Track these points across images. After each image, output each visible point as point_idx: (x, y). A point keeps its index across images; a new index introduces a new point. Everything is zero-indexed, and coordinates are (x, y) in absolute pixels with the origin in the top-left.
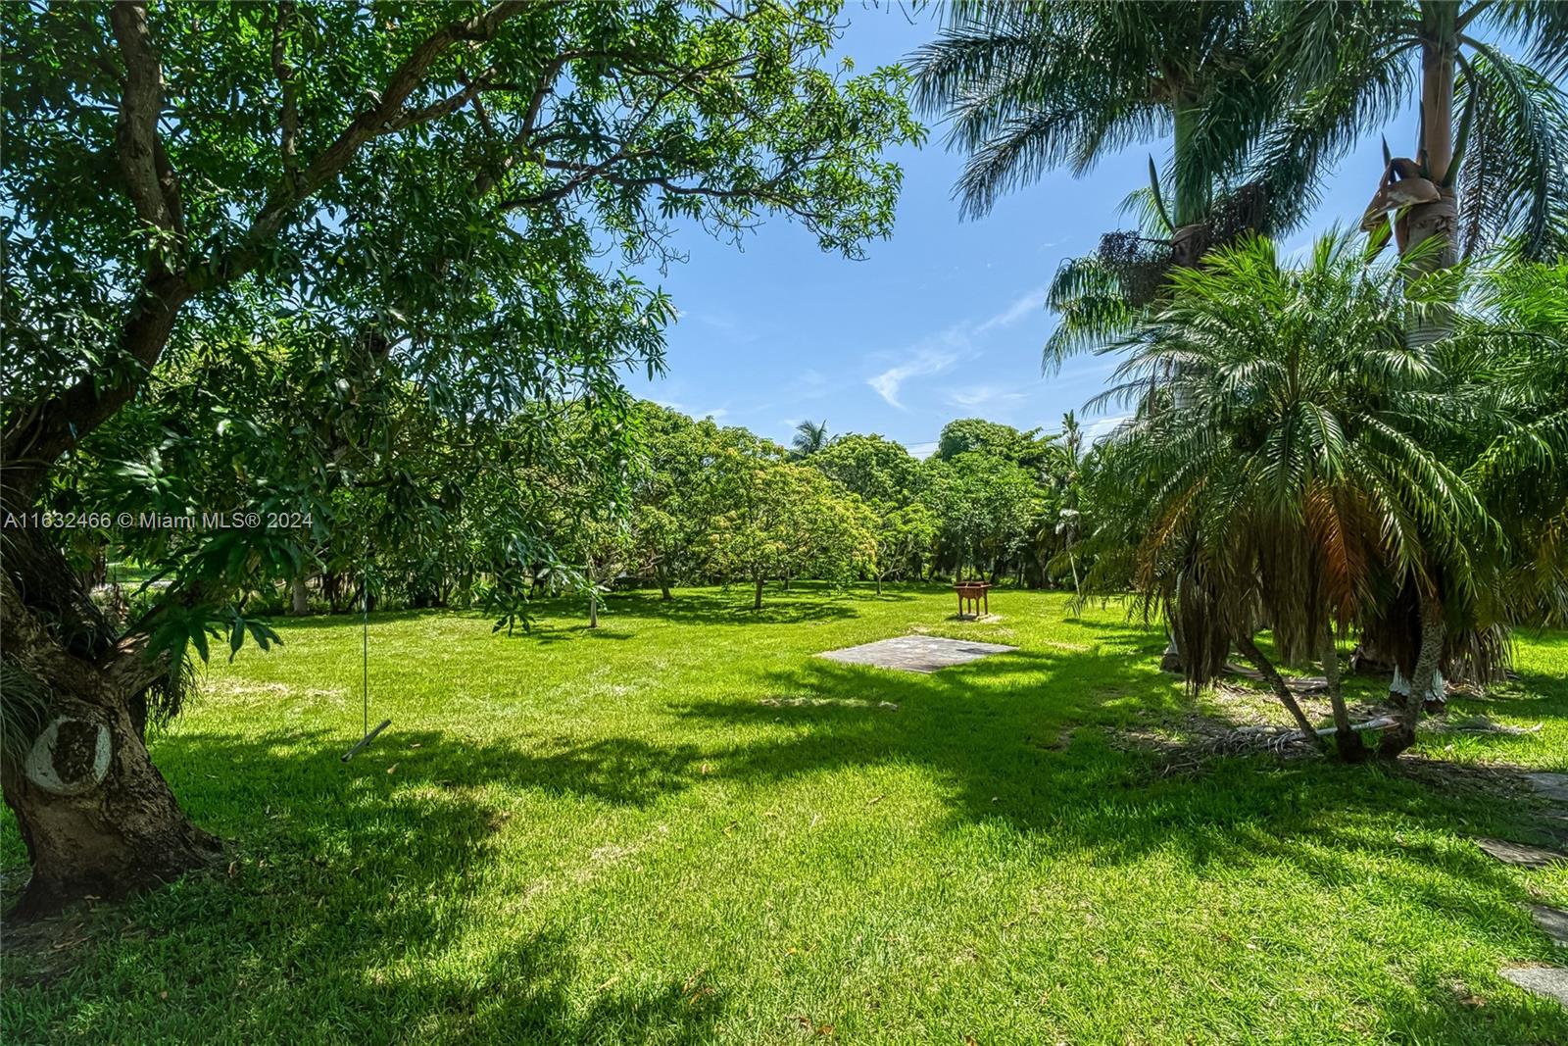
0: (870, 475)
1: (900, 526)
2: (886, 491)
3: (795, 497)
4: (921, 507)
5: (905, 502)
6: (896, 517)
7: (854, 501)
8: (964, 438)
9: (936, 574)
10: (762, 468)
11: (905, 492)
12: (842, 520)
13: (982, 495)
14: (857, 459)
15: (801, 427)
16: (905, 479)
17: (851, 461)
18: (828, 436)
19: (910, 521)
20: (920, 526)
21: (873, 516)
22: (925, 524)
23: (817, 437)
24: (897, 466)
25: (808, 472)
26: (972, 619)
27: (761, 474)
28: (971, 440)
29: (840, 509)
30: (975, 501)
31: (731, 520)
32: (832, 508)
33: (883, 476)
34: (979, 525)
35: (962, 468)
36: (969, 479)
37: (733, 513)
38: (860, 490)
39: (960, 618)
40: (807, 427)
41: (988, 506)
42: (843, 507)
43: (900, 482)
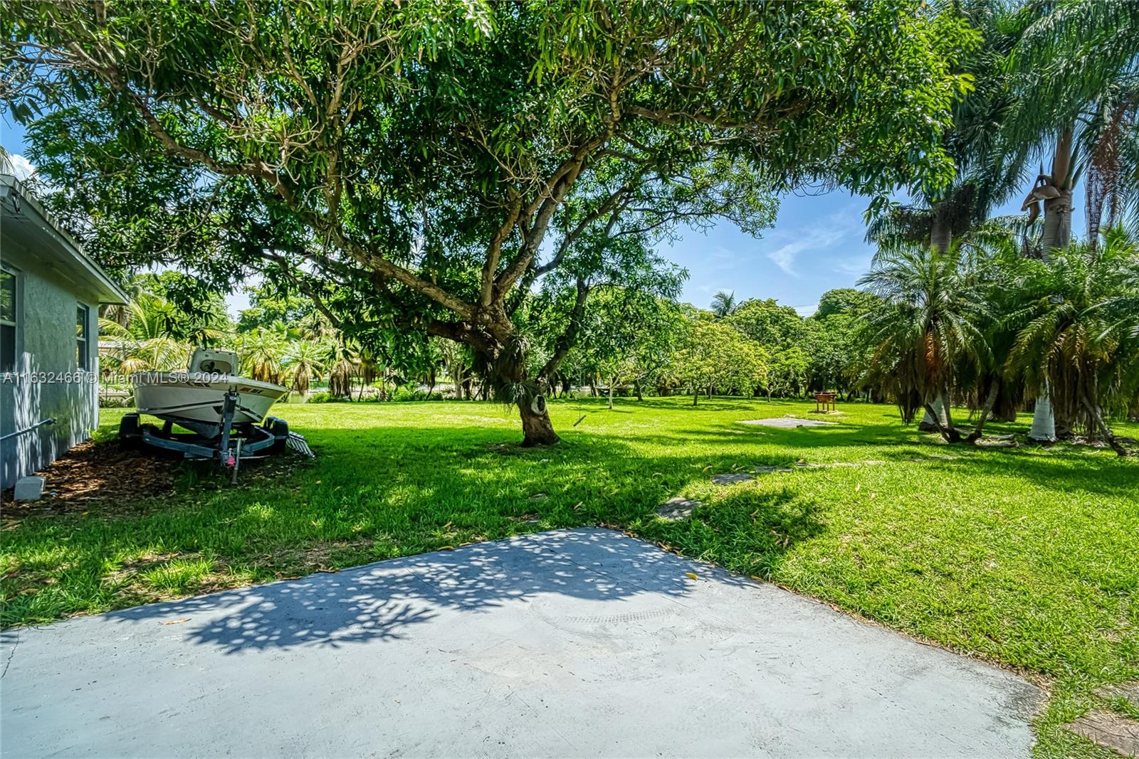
0: (765, 330)
1: (783, 361)
2: (775, 340)
3: (720, 342)
4: (798, 349)
5: (789, 346)
6: (781, 356)
7: (755, 345)
8: (837, 303)
9: (810, 394)
10: (700, 326)
11: (789, 340)
12: (747, 355)
13: (841, 342)
14: (758, 320)
15: (716, 297)
16: (788, 332)
17: (753, 321)
18: (736, 302)
19: (791, 358)
20: (796, 361)
21: (767, 354)
22: (799, 360)
23: (728, 303)
24: (783, 324)
25: (727, 327)
26: (824, 413)
27: (700, 329)
28: (843, 304)
29: (746, 350)
30: (835, 346)
31: (683, 354)
32: (741, 349)
33: (774, 330)
34: (838, 362)
35: (829, 325)
36: (833, 333)
37: (684, 351)
38: (758, 339)
39: (817, 412)
40: (721, 296)
41: (844, 349)
42: (747, 348)
43: (785, 334)
